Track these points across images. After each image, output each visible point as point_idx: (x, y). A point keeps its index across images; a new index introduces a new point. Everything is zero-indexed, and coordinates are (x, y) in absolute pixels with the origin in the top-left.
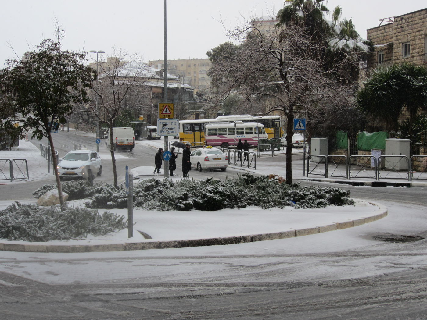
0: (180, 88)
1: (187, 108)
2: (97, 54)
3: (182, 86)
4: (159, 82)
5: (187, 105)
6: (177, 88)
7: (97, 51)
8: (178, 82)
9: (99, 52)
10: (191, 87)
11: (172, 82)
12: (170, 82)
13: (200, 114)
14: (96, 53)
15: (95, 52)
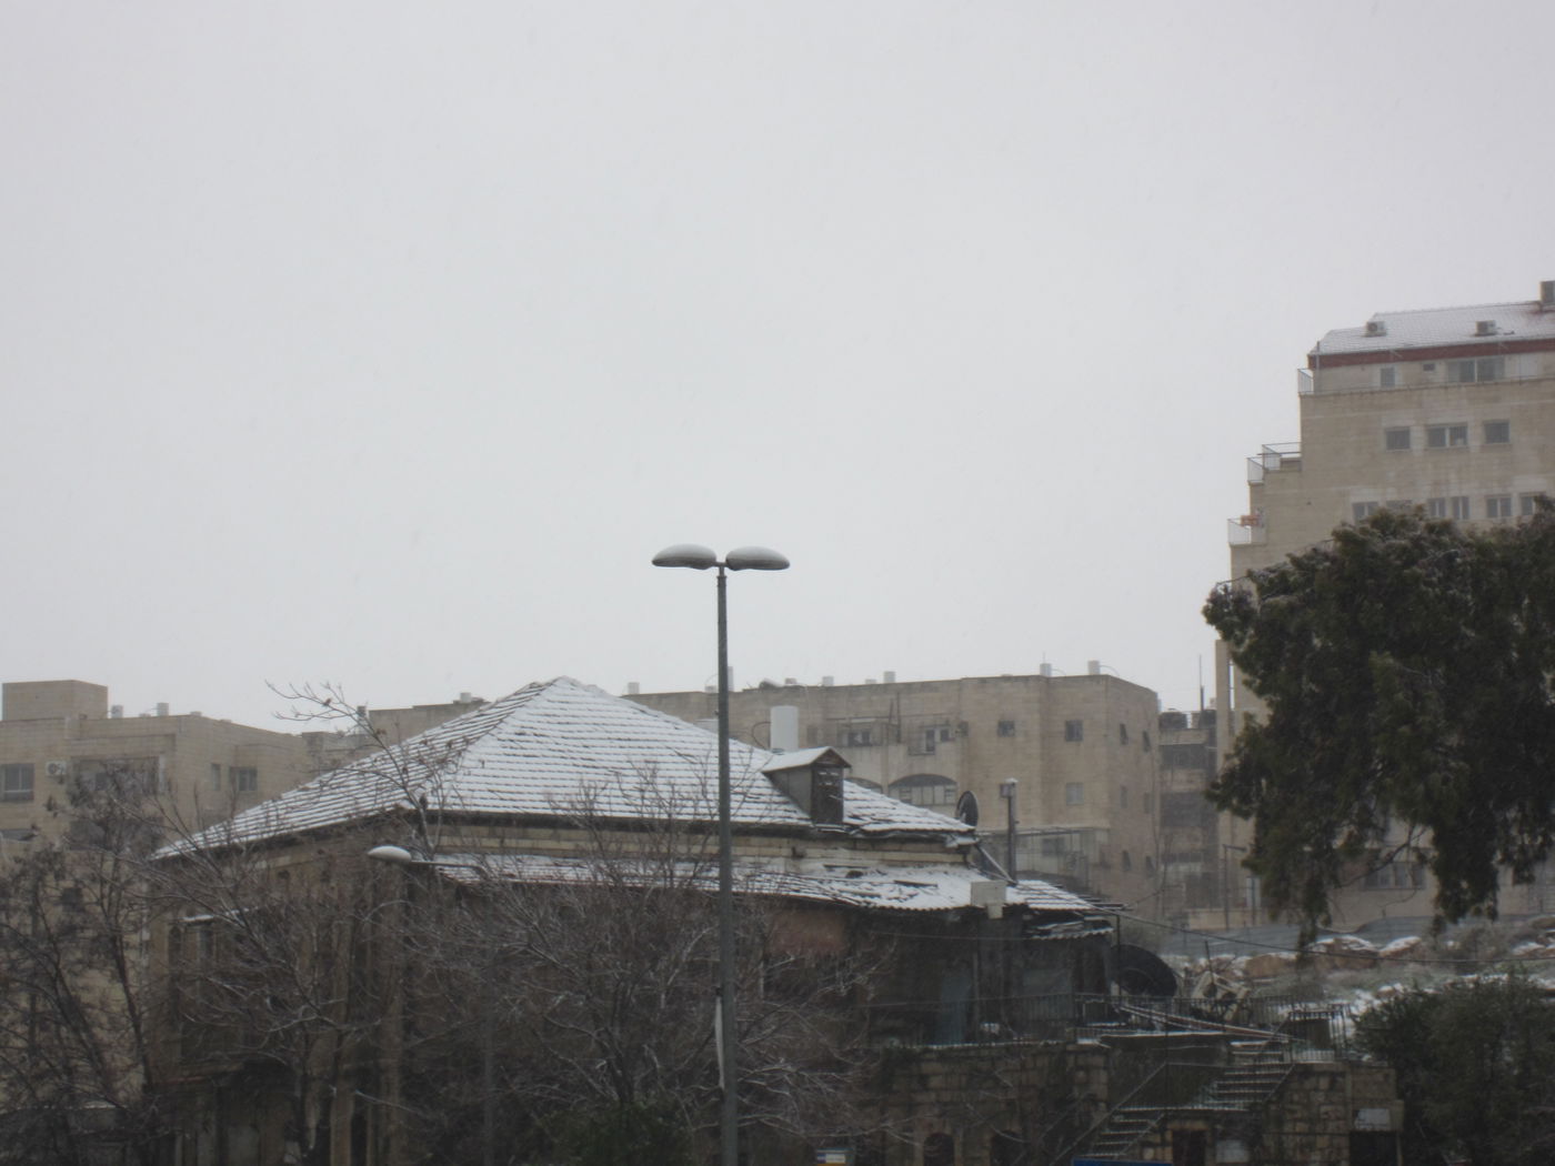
0: (996, 913)
1: (1100, 1083)
2: (722, 580)
3: (1013, 896)
4: (806, 865)
5: (1099, 1060)
6: (971, 916)
7: (721, 559)
8: (966, 864)
9: (736, 563)
10: (1085, 905)
11: (920, 864)
12: (903, 864)
13: (1224, 1136)
14: (715, 571)
15: (700, 562)
